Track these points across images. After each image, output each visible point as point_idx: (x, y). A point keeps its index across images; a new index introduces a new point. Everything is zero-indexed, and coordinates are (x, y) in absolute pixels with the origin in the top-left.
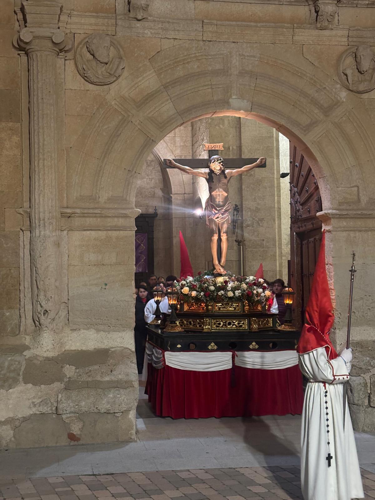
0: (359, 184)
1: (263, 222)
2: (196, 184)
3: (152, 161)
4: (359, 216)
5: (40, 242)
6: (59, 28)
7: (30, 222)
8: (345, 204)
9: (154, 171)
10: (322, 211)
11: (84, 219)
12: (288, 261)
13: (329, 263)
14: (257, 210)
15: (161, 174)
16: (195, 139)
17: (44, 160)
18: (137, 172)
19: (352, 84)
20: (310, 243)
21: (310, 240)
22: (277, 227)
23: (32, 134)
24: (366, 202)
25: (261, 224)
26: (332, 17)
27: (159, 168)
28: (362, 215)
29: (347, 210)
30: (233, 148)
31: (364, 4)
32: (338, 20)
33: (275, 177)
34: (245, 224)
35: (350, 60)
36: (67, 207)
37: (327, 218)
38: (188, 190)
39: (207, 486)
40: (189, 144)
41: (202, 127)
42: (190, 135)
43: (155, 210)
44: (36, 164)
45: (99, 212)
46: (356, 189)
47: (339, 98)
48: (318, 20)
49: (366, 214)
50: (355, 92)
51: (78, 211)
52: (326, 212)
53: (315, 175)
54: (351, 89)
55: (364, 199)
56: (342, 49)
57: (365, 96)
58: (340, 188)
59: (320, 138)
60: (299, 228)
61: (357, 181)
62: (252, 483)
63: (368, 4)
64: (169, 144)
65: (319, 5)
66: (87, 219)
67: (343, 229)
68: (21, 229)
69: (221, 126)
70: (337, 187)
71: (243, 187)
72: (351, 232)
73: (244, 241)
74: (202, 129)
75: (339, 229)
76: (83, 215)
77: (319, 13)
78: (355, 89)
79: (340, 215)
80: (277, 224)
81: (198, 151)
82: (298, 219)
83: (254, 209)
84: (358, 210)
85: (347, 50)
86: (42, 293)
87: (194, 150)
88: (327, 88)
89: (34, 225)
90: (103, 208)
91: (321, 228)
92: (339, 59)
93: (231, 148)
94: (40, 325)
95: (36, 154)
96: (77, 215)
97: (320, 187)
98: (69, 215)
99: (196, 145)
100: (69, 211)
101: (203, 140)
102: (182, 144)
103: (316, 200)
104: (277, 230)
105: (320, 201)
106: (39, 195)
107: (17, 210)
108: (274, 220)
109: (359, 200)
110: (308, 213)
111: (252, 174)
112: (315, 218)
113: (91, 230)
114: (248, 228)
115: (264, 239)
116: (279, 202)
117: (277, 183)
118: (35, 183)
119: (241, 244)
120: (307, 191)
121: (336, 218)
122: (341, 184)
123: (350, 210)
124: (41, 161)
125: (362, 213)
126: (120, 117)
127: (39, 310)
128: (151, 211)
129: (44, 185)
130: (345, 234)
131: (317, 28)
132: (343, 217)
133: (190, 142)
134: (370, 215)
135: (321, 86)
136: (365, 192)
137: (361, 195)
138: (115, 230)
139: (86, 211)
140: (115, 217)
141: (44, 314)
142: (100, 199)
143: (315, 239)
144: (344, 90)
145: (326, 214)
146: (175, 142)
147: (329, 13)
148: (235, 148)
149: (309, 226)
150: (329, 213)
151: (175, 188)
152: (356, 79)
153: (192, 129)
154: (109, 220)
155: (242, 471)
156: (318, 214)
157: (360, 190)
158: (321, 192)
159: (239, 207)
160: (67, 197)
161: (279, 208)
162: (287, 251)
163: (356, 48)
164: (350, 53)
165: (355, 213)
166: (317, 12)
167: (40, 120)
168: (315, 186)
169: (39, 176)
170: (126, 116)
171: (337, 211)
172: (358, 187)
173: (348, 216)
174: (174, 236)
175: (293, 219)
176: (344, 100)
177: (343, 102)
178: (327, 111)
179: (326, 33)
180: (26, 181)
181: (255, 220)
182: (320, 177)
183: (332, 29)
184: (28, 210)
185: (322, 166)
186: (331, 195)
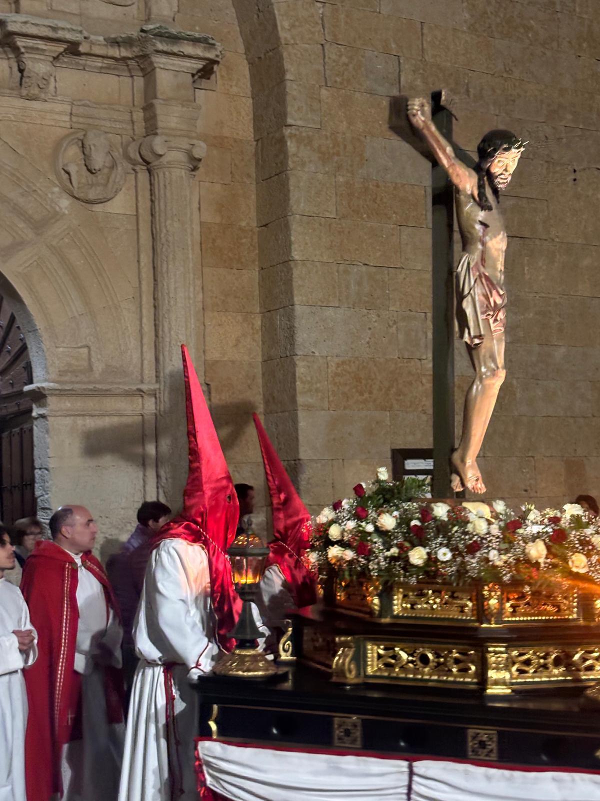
0: (90, 343)
4: (90, 393)
8: (69, 374)
10: (31, 382)
13: (44, 466)
19: (79, 188)
20: (14, 435)
21: (14, 430)
24: (100, 370)
26: (44, 82)
28: (96, 391)
29: (72, 382)
31: (95, 67)
32: (55, 88)
35: (74, 151)
37: (39, 396)
46: (85, 350)
47: (58, 209)
48: (23, 83)
49: (101, 390)
50: (84, 202)
52: (39, 385)
53: (21, 327)
54: (77, 196)
55: (98, 367)
56: (61, 132)
57: (98, 208)
58: (61, 349)
59: (29, 269)
61: (88, 339)
63: (101, 68)
65: (24, 60)
67: (65, 412)
70: (57, 347)
72: (78, 418)
75: (59, 413)
77: (25, 74)
78: (81, 195)
79: (60, 390)
84: (90, 382)
85: (68, 136)
88: (39, 191)
91: (31, 411)
92: (58, 146)
97: (29, 346)
103: (23, 367)
105: (29, 370)
109: (91, 368)
110: (10, 388)
112: (21, 394)
120: (9, 352)
121: (55, 395)
122: (63, 342)
123: (77, 383)
125: (95, 387)
130: (68, 421)
131: (22, 97)
132: (66, 393)
134: (107, 390)
135: (28, 187)
136: (99, 356)
137: (93, 360)
143: (22, 429)
144: (65, 195)
145: (39, 388)
147: (41, 75)
149: (11, 408)
150: (43, 388)
152: (83, 180)
156: (27, 388)
157: (93, 353)
158: (31, 354)
163: (84, 133)
164: (73, 140)
165: (84, 387)
166: (21, 71)
168: (21, 344)
171: (56, 385)
172: (89, 347)
173: (74, 392)
176: (66, 212)
177: (64, 214)
178: (39, 226)
179: (36, 105)
182: (30, 330)
183: (46, 101)
185: (32, 312)
186: (46, 359)
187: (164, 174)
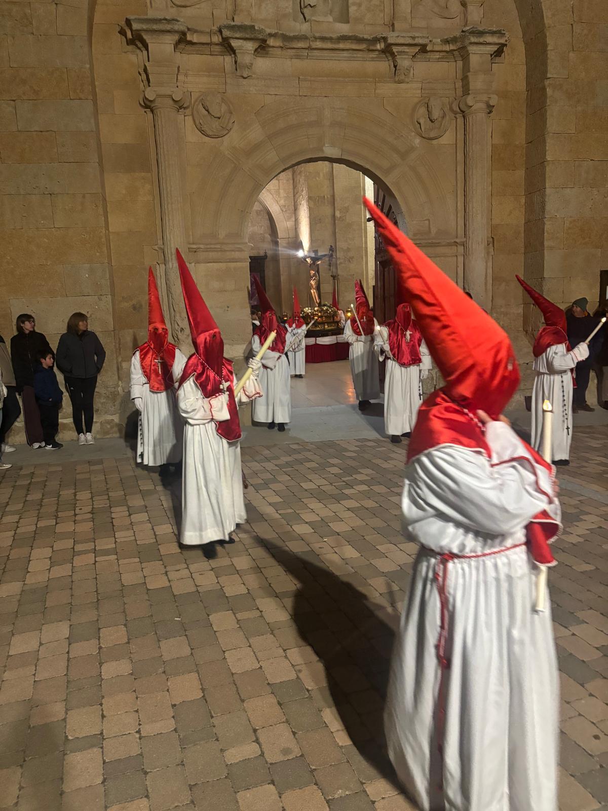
0: (430, 218)
1: (354, 259)
2: (298, 229)
3: (261, 210)
4: (429, 245)
5: (173, 272)
6: (177, 87)
7: (164, 256)
8: (418, 235)
9: (263, 220)
11: (207, 253)
12: (373, 286)
14: (348, 250)
15: (269, 222)
16: (296, 191)
17: (172, 204)
18: (248, 211)
19: (425, 131)
22: (364, 264)
23: (161, 182)
24: (435, 232)
25: (351, 262)
26: (408, 71)
27: (267, 217)
29: (420, 239)
30: (327, 197)
31: (436, 58)
32: (413, 74)
33: (363, 221)
34: (339, 262)
35: (423, 110)
36: (193, 244)
38: (292, 235)
39: (312, 453)
40: (291, 195)
41: (301, 180)
42: (291, 187)
43: (266, 253)
44: (166, 207)
45: (219, 247)
46: (427, 222)
47: (413, 145)
48: (396, 74)
49: (437, 243)
50: (427, 139)
51: (202, 246)
53: (395, 212)
54: (424, 136)
55: (434, 230)
56: (416, 100)
57: (435, 142)
58: (415, 222)
59: (398, 179)
60: (382, 257)
61: (428, 215)
62: (346, 450)
63: (439, 58)
64: (275, 196)
65: (397, 60)
66: (210, 253)
68: (157, 263)
69: (317, 178)
70: (412, 221)
71: (337, 231)
73: (338, 276)
74: (302, 181)
76: (207, 250)
77: (397, 68)
78: (427, 136)
80: (364, 261)
81: (299, 200)
82: (381, 250)
83: (346, 249)
84: (429, 240)
85: (420, 101)
86: (178, 315)
87: (296, 200)
88: (404, 136)
89: (167, 259)
90: (223, 244)
92: (414, 109)
93: (326, 197)
94: (178, 339)
95: (165, 199)
96: (201, 250)
97: (398, 222)
98: (195, 250)
99: (297, 196)
100: (194, 246)
101: (302, 191)
102: (285, 195)
104: (364, 266)
106: (170, 233)
107: (153, 247)
108: (362, 258)
109: (430, 231)
111: (343, 219)
113: (214, 262)
114: (341, 265)
116: (366, 243)
117: (364, 227)
118: (166, 224)
119: (336, 278)
122: (416, 218)
123: (422, 239)
124: (169, 205)
125: (432, 242)
126: (233, 165)
127: (177, 328)
128: (262, 254)
129: (173, 225)
131: (396, 82)
133: (292, 193)
134: (438, 243)
135: (399, 134)
136: (434, 225)
137: (431, 227)
138: (233, 262)
139: (208, 247)
140: (233, 251)
141: (181, 331)
142: (219, 236)
144: (418, 137)
146: (279, 193)
147: (406, 67)
148: (329, 196)
151: (281, 233)
152: (428, 127)
153: (293, 182)
154: (228, 253)
155: (337, 442)
157: (431, 223)
159: (334, 247)
160: (192, 235)
161: (366, 248)
163: (428, 99)
164: (422, 103)
165: (426, 242)
166: (395, 67)
167: (167, 170)
169: (169, 217)
170: (237, 163)
172: (429, 220)
173: (421, 245)
174: (281, 273)
175: (377, 251)
176: (418, 146)
177: (417, 147)
178: (403, 155)
179: (402, 86)
180: (158, 222)
181: (347, 258)
182: (398, 213)
183: (408, 83)
184: (162, 247)
185: (400, 203)
186: (407, 228)
187: (473, 117)
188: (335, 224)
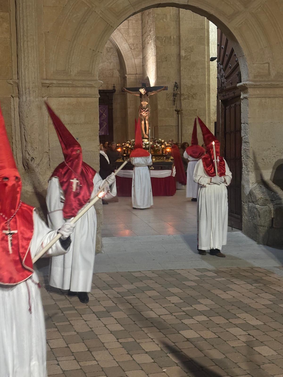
0: (269, 61)
1: (197, 95)
2: (145, 66)
3: (111, 48)
4: (269, 86)
5: (26, 105)
7: (18, 90)
8: (259, 77)
9: (112, 56)
10: (241, 82)
11: (59, 88)
12: (215, 122)
13: (246, 122)
14: (192, 86)
15: (118, 58)
16: (144, 31)
17: (28, 42)
18: (99, 51)
20: (232, 108)
21: (232, 105)
22: (207, 100)
23: (18, 21)
24: (274, 74)
25: (195, 98)
27: (117, 54)
28: (271, 85)
29: (260, 81)
30: (174, 38)
33: (206, 60)
34: (182, 97)
36: (47, 79)
37: (244, 88)
38: (139, 71)
39: (154, 282)
40: (140, 35)
41: (149, 20)
42: (140, 27)
43: (114, 87)
44: (22, 45)
45: (71, 83)
46: (267, 65)
51: (55, 82)
52: (244, 83)
53: (236, 55)
55: (273, 73)
58: (255, 65)
59: (241, 25)
60: (223, 96)
61: (268, 59)
62: (187, 279)
64: (124, 35)
66: (62, 89)
67: (256, 96)
68: (12, 96)
69: (165, 20)
70: (253, 64)
71: (181, 68)
72: (263, 98)
73: (182, 110)
74: (150, 22)
75: (254, 96)
76: (59, 86)
79: (255, 85)
80: (207, 98)
81: (146, 40)
82: (223, 89)
83: (190, 86)
84: (268, 81)
86: (29, 145)
87: (144, 39)
89: (21, 93)
90: (74, 80)
91: (240, 96)
93: (172, 37)
94: (29, 169)
95: (22, 37)
96: (54, 85)
97: (240, 64)
98: (48, 85)
99: (145, 35)
100: (47, 82)
101: (150, 31)
102: (134, 34)
103: (237, 74)
104: (207, 102)
105: (240, 75)
106: (25, 69)
107: (8, 81)
108: (205, 95)
109: (269, 74)
110: (231, 85)
111: (188, 58)
112: (236, 88)
113: (65, 97)
114: (185, 100)
115: (197, 109)
116: (209, 80)
117: (208, 65)
118: (21, 59)
119: (179, 113)
120: (230, 67)
121: (252, 88)
122: (256, 61)
123: (262, 81)
124: (25, 43)
125: (271, 83)
126: (86, 8)
127: (27, 158)
128: (110, 88)
129: (28, 61)
130: (258, 100)
132: (257, 86)
133: (140, 33)
134: (277, 85)
136: (274, 68)
137: (271, 70)
138: (84, 97)
139: (61, 82)
140: (83, 87)
141: (31, 160)
142: (71, 73)
143: (235, 105)
145: (244, 84)
146: (128, 33)
148: (175, 37)
149: (231, 95)
150: (246, 84)
151: (129, 70)
153: (142, 22)
154: (79, 89)
155: (179, 272)
156: (238, 85)
157: (271, 66)
158: (241, 68)
159: (178, 84)
160: (46, 71)
161: (209, 85)
162: (214, 119)
165: (266, 83)
167: (24, 11)
168: (236, 63)
169: (24, 54)
170: (91, 7)
171: (253, 82)
172: (269, 63)
173: (261, 86)
174: (128, 107)
175: (219, 90)
178: (246, 3)
180: (14, 58)
181: (190, 94)
182: (240, 56)
184: (17, 81)
185: (242, 47)
186: (248, 70)
188: (180, 62)
